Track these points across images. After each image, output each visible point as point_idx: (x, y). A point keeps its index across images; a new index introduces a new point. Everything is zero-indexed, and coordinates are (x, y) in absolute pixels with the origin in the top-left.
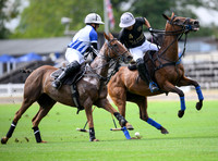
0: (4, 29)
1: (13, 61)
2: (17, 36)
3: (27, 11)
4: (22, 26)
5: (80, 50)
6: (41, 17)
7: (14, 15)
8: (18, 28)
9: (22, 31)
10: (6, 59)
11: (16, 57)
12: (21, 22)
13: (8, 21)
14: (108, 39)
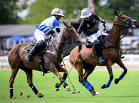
0: (17, 17)
1: (24, 40)
2: (26, 22)
3: (33, 5)
4: (30, 15)
5: (45, 32)
6: (43, 9)
7: (24, 7)
8: (27, 16)
9: (29, 19)
10: (18, 39)
11: (25, 37)
12: (29, 12)
13: (20, 11)
14: (67, 26)
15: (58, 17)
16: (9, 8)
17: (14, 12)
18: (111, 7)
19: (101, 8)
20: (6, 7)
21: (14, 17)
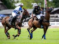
5: (16, 13)
13: (16, 4)
14: (25, 10)
15: (21, 6)
16: (11, 2)
17: (14, 4)
18: (53, 2)
19: (49, 2)
20: (10, 2)
21: (14, 6)
